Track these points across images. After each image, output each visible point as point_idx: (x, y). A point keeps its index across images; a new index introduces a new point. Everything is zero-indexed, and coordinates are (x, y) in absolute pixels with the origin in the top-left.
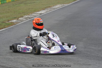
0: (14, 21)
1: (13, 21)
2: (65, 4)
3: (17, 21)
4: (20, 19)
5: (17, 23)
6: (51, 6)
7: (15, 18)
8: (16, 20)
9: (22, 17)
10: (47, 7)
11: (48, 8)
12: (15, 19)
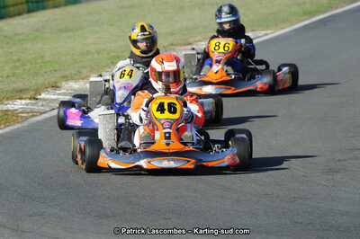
0: (18, 105)
1: (10, 107)
2: (264, 32)
3: (33, 104)
4: (43, 96)
5: (33, 116)
6: (191, 40)
7: (21, 91)
8: (23, 102)
9: (55, 87)
10: (172, 45)
11: (177, 48)
12: (21, 99)
